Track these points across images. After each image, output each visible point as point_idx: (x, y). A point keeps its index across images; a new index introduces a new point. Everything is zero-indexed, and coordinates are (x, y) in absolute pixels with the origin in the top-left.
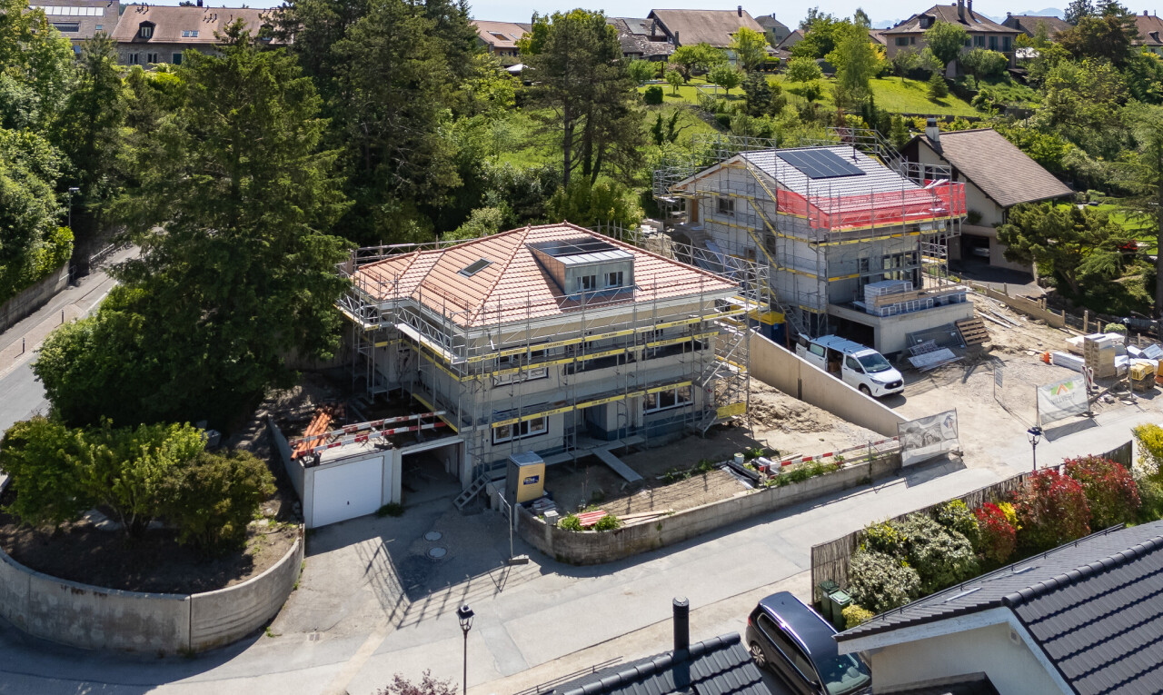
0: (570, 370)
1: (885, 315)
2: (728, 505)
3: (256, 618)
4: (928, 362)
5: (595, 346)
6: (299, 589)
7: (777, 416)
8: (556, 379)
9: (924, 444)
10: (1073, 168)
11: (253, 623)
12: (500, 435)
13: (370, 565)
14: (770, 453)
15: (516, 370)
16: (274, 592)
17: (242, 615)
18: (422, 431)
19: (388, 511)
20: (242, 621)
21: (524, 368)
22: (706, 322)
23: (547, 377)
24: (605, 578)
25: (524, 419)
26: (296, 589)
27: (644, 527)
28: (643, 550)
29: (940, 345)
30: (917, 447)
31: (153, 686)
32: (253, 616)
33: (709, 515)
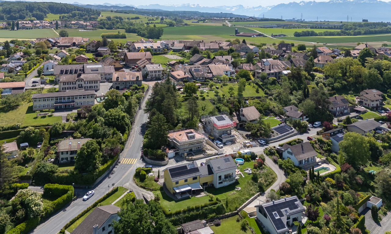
1: (224, 138)
4: (227, 144)
5: (191, 143)
6: (169, 161)
8: (188, 146)
10: (271, 109)
12: (183, 151)
13: (173, 160)
14: (207, 153)
18: (176, 150)
19: (174, 157)
21: (185, 145)
22: (202, 140)
29: (230, 142)
30: (220, 152)
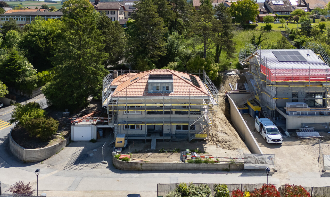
0: (149, 113)
1: (292, 115)
2: (167, 164)
3: (40, 158)
4: (305, 135)
5: (166, 107)
6: (57, 154)
7: (218, 141)
8: (143, 115)
9: (256, 163)
11: (40, 159)
12: (126, 127)
13: (75, 153)
14: (202, 152)
15: (126, 111)
16: (46, 153)
17: (36, 156)
18: (104, 122)
19: (93, 141)
20: (36, 158)
21: (128, 110)
22: (191, 106)
23: (141, 114)
24: (119, 174)
25: (129, 124)
26: (56, 154)
27: (136, 163)
28: (136, 170)
29: (315, 130)
30: (252, 163)
31: (12, 166)
32: (39, 157)
33: (160, 165)
